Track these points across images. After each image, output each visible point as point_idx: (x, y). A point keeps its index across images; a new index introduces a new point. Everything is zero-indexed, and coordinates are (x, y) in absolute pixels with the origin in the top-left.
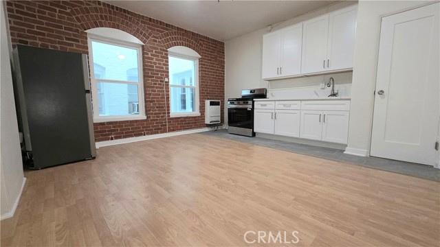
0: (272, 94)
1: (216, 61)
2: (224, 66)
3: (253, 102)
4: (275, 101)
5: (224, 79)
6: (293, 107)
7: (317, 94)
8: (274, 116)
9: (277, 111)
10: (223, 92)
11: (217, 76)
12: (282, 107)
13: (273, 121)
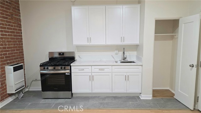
0: (79, 57)
1: (12, 19)
2: (21, 25)
3: (71, 67)
4: (91, 66)
5: (22, 39)
6: (106, 70)
7: (113, 58)
8: (92, 78)
9: (93, 74)
10: (22, 52)
11: (15, 36)
12: (97, 70)
13: (90, 82)
